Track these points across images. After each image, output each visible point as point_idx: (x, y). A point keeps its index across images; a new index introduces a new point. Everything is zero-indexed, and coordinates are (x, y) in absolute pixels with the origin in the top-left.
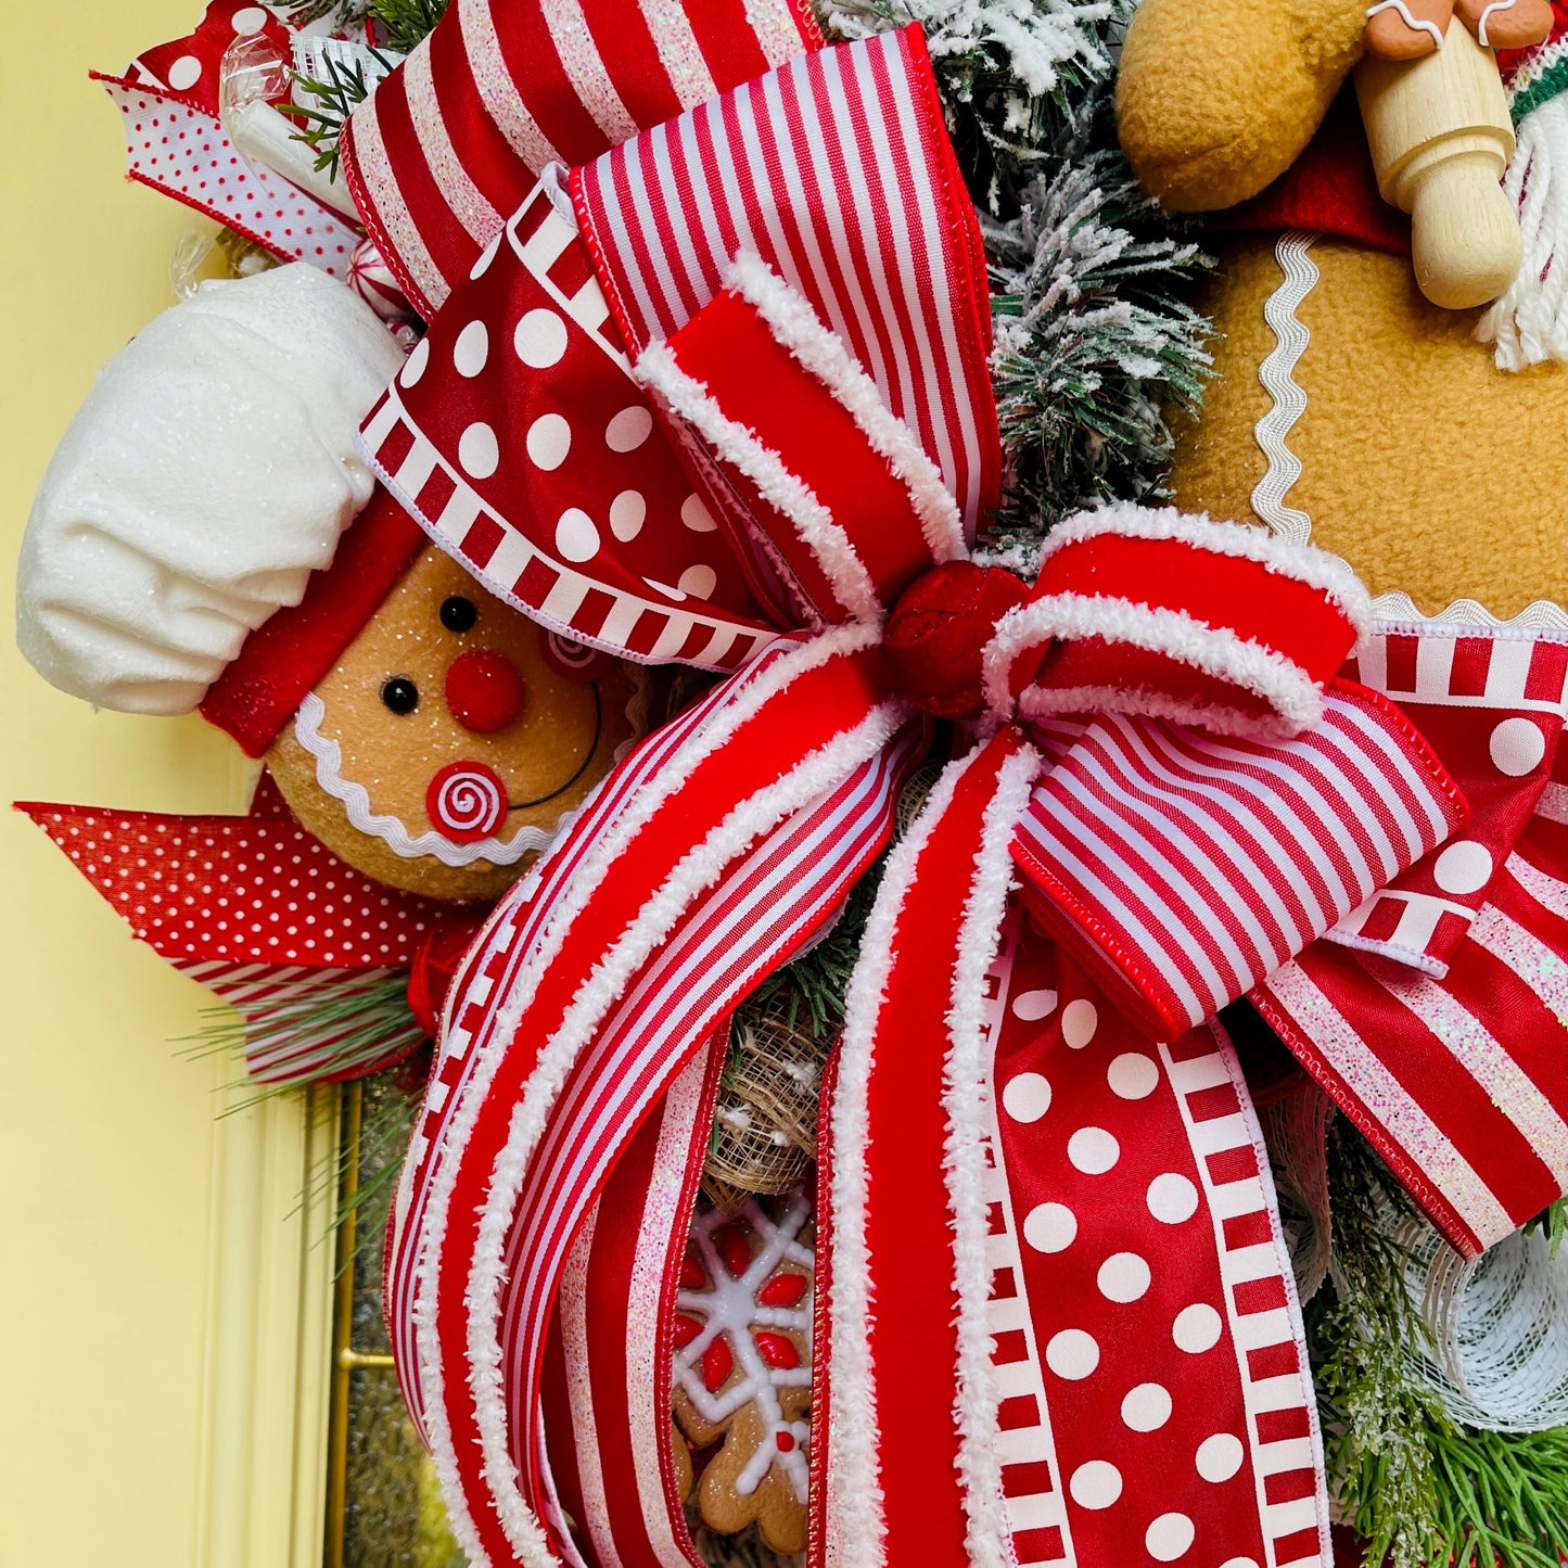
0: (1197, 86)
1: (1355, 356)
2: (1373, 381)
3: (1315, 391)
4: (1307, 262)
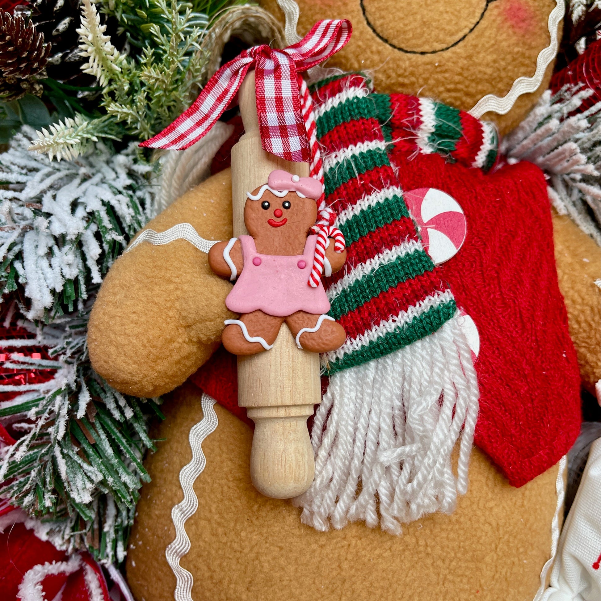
0: (112, 350)
1: (225, 489)
2: (234, 509)
3: (203, 502)
4: (214, 413)
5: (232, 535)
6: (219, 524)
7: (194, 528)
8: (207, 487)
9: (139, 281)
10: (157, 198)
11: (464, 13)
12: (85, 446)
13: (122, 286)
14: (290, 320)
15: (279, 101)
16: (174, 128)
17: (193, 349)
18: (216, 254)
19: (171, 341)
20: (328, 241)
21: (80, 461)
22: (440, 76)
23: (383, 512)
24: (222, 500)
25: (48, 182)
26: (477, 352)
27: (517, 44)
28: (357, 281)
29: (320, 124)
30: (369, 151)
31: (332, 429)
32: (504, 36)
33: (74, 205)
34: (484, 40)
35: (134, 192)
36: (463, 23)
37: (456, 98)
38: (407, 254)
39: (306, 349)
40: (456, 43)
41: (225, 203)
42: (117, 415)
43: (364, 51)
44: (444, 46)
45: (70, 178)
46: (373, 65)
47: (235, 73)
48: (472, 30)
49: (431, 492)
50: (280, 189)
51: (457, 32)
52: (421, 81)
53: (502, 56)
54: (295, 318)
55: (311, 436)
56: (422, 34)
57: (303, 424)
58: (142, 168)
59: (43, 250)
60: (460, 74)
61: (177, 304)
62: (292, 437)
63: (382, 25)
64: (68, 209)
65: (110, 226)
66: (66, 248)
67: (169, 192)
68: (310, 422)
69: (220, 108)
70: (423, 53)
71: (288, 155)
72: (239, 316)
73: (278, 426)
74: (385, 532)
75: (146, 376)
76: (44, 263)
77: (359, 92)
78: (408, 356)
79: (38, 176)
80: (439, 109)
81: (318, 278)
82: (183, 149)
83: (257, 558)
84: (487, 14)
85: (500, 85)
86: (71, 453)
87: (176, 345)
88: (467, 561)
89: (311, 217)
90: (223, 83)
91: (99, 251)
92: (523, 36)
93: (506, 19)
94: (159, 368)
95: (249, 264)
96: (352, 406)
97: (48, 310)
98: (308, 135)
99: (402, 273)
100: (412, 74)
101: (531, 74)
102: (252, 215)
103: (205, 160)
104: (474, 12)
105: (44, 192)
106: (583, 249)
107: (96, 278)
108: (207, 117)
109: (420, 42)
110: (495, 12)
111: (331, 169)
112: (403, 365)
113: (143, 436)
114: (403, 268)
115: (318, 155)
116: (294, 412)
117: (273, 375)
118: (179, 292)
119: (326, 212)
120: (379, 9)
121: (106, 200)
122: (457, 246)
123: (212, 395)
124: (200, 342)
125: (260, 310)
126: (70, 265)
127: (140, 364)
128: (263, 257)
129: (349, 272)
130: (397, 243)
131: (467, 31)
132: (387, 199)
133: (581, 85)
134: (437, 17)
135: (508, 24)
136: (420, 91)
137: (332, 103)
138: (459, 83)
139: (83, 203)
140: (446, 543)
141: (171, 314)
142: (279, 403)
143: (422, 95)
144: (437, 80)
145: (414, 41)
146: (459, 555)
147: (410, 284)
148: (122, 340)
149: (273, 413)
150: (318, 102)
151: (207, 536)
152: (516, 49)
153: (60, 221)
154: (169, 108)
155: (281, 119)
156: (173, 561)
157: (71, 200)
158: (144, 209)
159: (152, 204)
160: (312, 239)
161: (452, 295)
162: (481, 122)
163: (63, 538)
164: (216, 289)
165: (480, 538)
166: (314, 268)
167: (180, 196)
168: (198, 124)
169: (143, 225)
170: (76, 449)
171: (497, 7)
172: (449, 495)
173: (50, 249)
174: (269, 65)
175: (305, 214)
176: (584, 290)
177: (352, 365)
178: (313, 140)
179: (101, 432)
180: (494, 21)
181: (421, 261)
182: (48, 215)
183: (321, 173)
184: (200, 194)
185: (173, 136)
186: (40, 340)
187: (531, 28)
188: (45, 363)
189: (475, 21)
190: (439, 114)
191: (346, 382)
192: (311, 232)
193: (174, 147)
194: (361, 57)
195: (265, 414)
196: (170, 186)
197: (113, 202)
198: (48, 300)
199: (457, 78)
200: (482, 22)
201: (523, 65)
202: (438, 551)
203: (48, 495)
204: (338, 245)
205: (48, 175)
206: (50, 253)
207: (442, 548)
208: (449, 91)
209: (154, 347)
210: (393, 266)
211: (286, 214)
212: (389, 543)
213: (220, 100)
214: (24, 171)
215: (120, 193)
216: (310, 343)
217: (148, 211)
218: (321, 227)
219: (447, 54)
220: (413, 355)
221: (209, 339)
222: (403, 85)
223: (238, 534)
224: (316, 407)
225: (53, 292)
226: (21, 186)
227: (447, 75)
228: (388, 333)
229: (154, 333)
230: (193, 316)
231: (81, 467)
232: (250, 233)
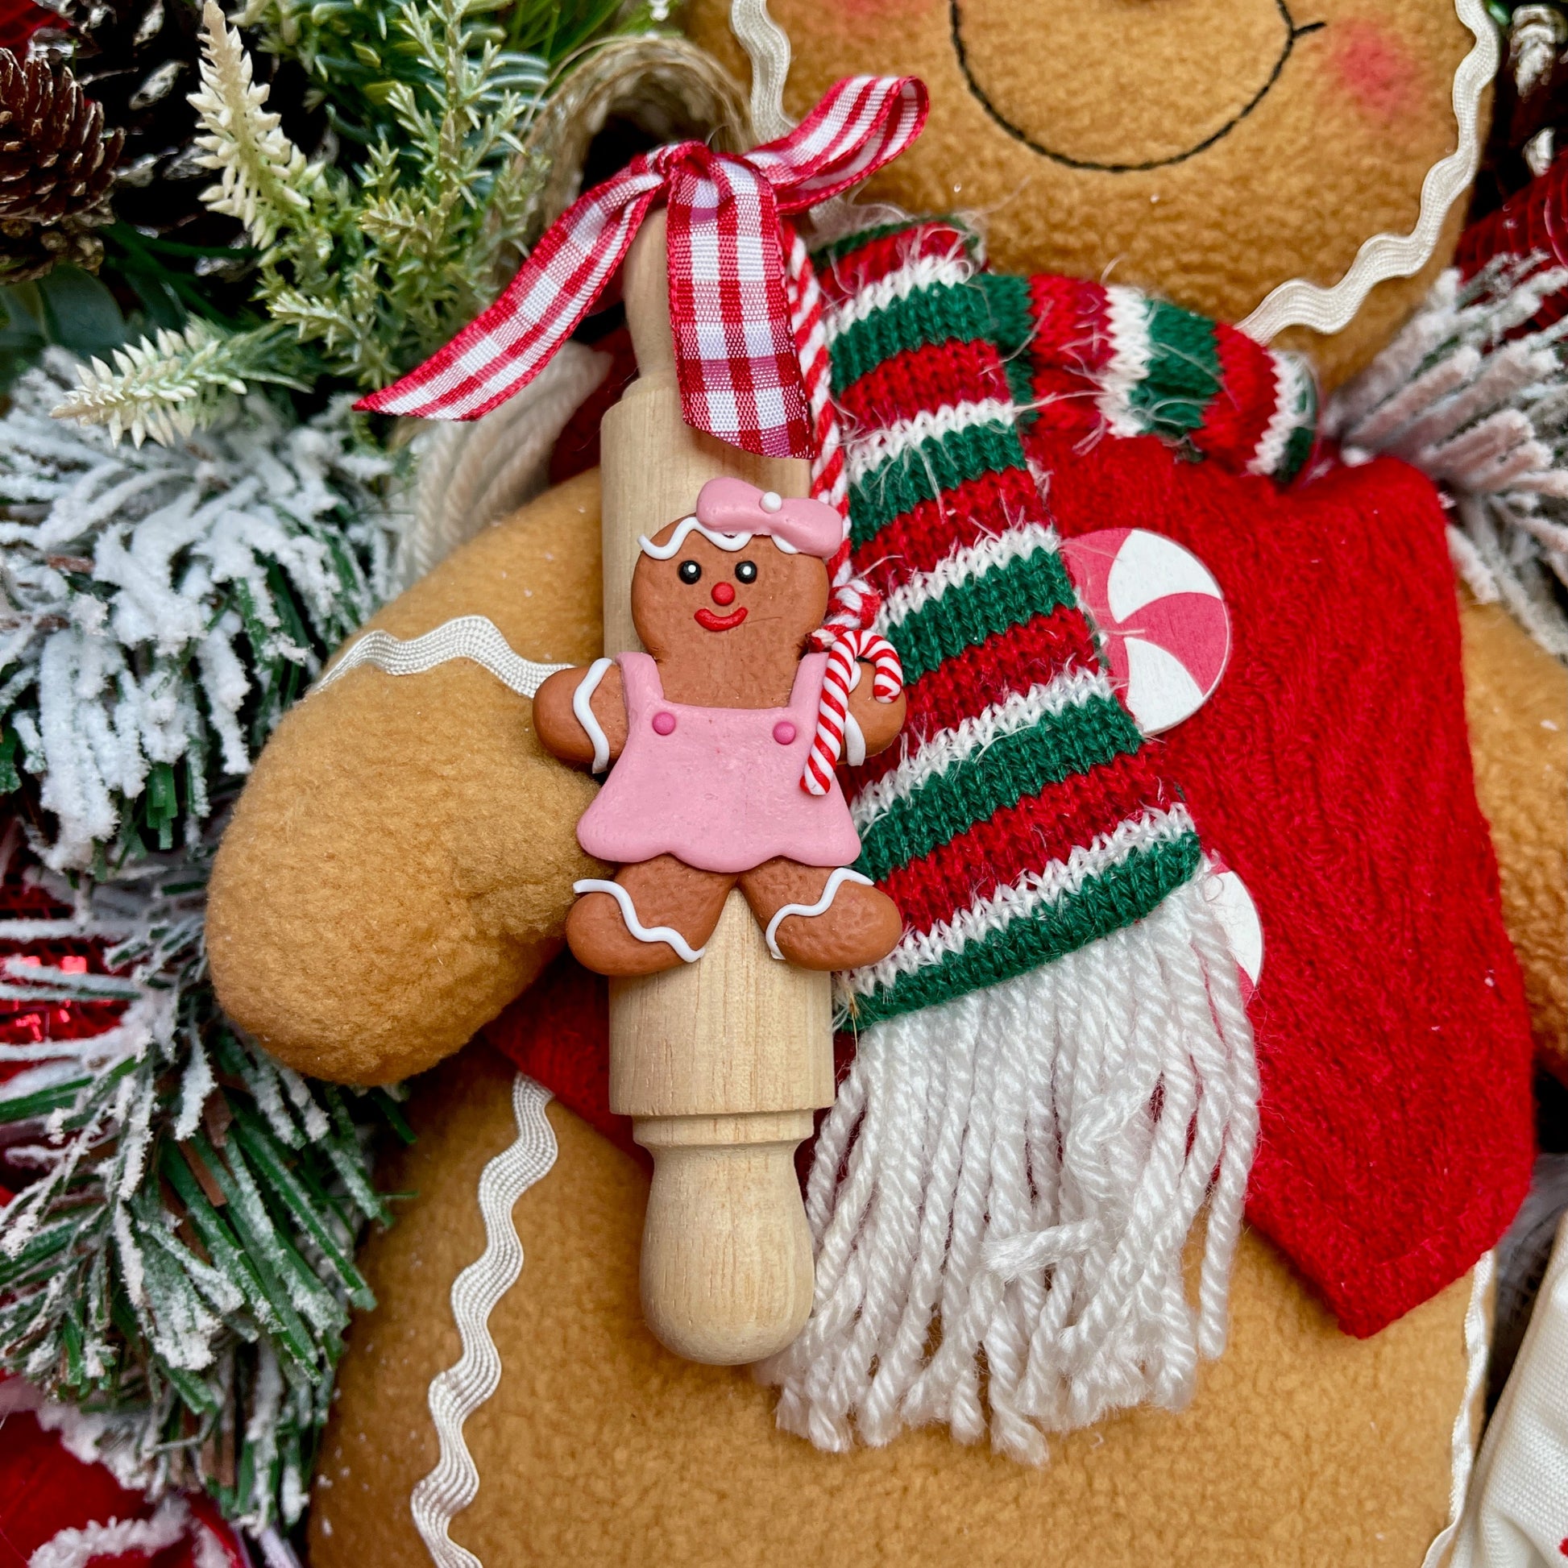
0: (270, 957)
1: (574, 1332)
2: (595, 1387)
3: (513, 1366)
4: (545, 1125)
5: (590, 1458)
6: (555, 1427)
7: (487, 1436)
8: (525, 1327)
9: (348, 774)
10: (403, 545)
11: (1230, 64)
12: (197, 1211)
13: (301, 786)
14: (751, 882)
15: (730, 292)
16: (446, 362)
17: (490, 956)
18: (553, 700)
19: (429, 935)
20: (857, 669)
21: (182, 1254)
22: (1162, 231)
23: (997, 1403)
24: (564, 1363)
25: (112, 500)
26: (1254, 972)
27: (1370, 148)
28: (934, 776)
29: (838, 355)
30: (971, 429)
31: (861, 1176)
32: (1335, 124)
33: (181, 563)
34: (1280, 136)
35: (343, 527)
36: (1226, 90)
37: (1205, 290)
38: (1070, 708)
39: (794, 959)
40: (1207, 144)
41: (584, 560)
42: (284, 1129)
43: (962, 160)
44: (1176, 150)
45: (173, 488)
46: (985, 197)
47: (615, 216)
48: (1248, 109)
49: (1128, 1351)
50: (729, 528)
51: (1210, 112)
52: (1112, 242)
53: (1329, 179)
54: (764, 876)
55: (805, 1195)
56: (1115, 119)
57: (784, 1165)
58: (366, 464)
59: (92, 685)
60: (1216, 225)
61: (447, 836)
62: (753, 1197)
63: (1009, 93)
64: (163, 573)
65: (272, 621)
66: (155, 680)
67: (435, 531)
68: (804, 1157)
69: (574, 308)
70: (1118, 169)
71: (751, 438)
72: (613, 869)
73: (715, 1169)
74: (1003, 1456)
75: (360, 1028)
76: (96, 718)
77: (947, 271)
78: (1070, 983)
79: (85, 483)
80: (1160, 317)
81: (827, 769)
82: (472, 417)
83: (657, 1520)
84: (1290, 66)
85: (1324, 257)
86: (157, 1232)
87: (441, 946)
88: (1224, 1535)
89: (811, 604)
90: (581, 243)
91: (244, 687)
92: (1386, 126)
93: (1340, 83)
94: (398, 1007)
95: (642, 730)
96: (917, 1116)
97: (103, 847)
98: (808, 386)
99: (1055, 758)
100: (1089, 222)
101: (1405, 226)
102: (653, 598)
103: (532, 445)
104: (1255, 61)
105: (98, 527)
106: (1540, 695)
107: (236, 760)
108: (537, 331)
109: (1110, 139)
110: (1313, 61)
111: (869, 475)
112: (1056, 1008)
113: (355, 1185)
114: (1058, 745)
115: (832, 439)
116: (759, 1131)
117: (703, 1030)
118: (451, 804)
119: (854, 591)
120: (1002, 50)
121: (266, 549)
122: (1204, 686)
123: (542, 1079)
124: (507, 939)
125: (669, 855)
126: (163, 725)
127: (344, 998)
128: (679, 711)
129: (912, 753)
130: (1044, 679)
131: (1235, 110)
132: (1016, 559)
133: (1539, 256)
134: (1155, 73)
135: (1346, 93)
136: (1109, 268)
137: (875, 297)
138: (1213, 248)
139: (203, 558)
140: (1166, 1485)
141: (430, 861)
142: (719, 1108)
143: (1115, 279)
144: (1155, 241)
145: (1094, 137)
146: (1203, 1519)
147: (1077, 789)
148: (296, 931)
149: (703, 1134)
150: (835, 295)
151: (522, 1460)
152: (1367, 161)
153: (139, 605)
154: (439, 306)
155: (735, 340)
156: (430, 1524)
157: (173, 548)
158: (368, 573)
159: (391, 561)
160: (814, 663)
161: (1188, 820)
162: (1273, 354)
163: (138, 1456)
164: (552, 797)
165: (1259, 1473)
166: (819, 742)
167: (464, 541)
168: (514, 351)
169: (364, 617)
170: (173, 1221)
171: (1317, 48)
172: (1176, 1361)
173: (113, 681)
174: (704, 195)
175: (795, 597)
176: (1544, 806)
177: (919, 1005)
178: (820, 397)
179: (242, 1174)
180: (1309, 85)
181: (1106, 725)
182: (108, 589)
183: (841, 486)
184: (519, 538)
185: (445, 382)
186: (82, 923)
187: (1406, 104)
188: (98, 983)
189: (1257, 85)
190: (1160, 329)
191: (902, 1050)
192: (810, 646)
193: (448, 413)
194: (953, 176)
195: (683, 1135)
196: (438, 513)
197: (286, 557)
198: (103, 819)
199: (1208, 236)
200: (1277, 87)
201: (1384, 202)
202: (1145, 1506)
203: (93, 1347)
204: (883, 680)
205: (113, 481)
206: (112, 692)
207: (1157, 1500)
208: (1186, 269)
209: (381, 951)
210: (1031, 738)
211: (745, 596)
212: (1013, 1486)
213: (572, 286)
214: (49, 471)
215: (305, 530)
216: (804, 945)
217: (379, 580)
218: (839, 632)
219: (1183, 172)
220: (1082, 980)
221: (532, 932)
222: (1064, 252)
223: (605, 1455)
224: (821, 1116)
225: (117, 796)
226: (37, 511)
227: (1182, 228)
228: (1015, 920)
229: (381, 912)
230: (488, 869)
231: (185, 1270)
232: (649, 647)
